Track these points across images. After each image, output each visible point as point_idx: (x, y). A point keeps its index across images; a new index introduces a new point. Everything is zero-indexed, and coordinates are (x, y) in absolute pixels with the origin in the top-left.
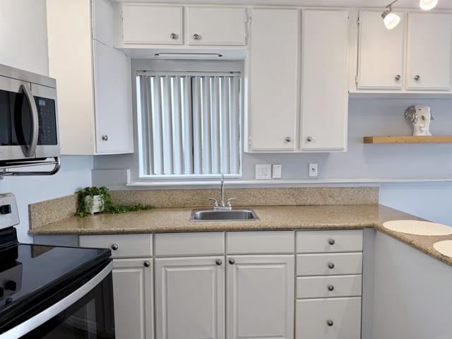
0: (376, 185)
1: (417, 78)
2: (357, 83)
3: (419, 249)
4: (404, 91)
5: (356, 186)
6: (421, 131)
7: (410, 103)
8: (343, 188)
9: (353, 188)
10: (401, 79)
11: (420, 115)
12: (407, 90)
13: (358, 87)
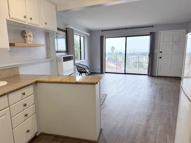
0: (17, 66)
1: (31, 19)
2: (9, 15)
3: (69, 83)
4: (27, 23)
5: (9, 67)
6: (30, 41)
7: (23, 29)
8: (4, 69)
9: (8, 69)
10: (26, 18)
11: (28, 35)
12: (28, 23)
13: (11, 17)
